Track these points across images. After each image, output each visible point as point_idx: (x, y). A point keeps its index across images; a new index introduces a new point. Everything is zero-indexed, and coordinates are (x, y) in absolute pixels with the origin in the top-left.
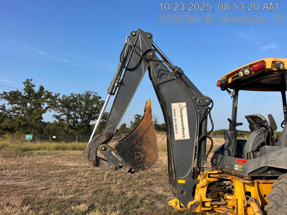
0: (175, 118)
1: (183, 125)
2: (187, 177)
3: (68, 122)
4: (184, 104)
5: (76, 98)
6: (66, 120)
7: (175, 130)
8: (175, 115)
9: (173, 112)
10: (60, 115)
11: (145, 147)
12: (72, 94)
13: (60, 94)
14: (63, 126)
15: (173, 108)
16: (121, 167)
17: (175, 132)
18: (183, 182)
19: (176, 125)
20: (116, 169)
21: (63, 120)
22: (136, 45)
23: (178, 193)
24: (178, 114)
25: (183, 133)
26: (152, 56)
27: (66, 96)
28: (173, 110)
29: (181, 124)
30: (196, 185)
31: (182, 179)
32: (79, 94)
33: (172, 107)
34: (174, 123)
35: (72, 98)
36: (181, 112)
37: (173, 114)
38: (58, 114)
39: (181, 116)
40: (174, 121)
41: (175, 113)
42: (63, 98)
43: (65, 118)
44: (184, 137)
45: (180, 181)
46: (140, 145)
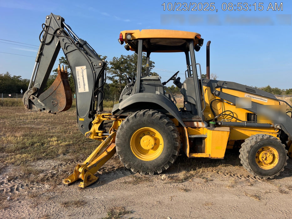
0: (78, 77)
1: (84, 82)
2: (85, 117)
3: (121, 83)
4: (85, 67)
5: (126, 59)
6: (119, 81)
7: (78, 86)
8: (78, 75)
9: (77, 73)
10: (113, 77)
11: (58, 97)
12: (122, 56)
13: (107, 57)
14: (116, 87)
15: (77, 71)
16: (44, 109)
17: (79, 87)
18: (83, 120)
19: (79, 82)
20: (41, 110)
21: (116, 81)
22: (50, 26)
23: (80, 126)
24: (80, 75)
25: (84, 88)
26: (60, 34)
27: (116, 58)
28: (77, 72)
29: (82, 81)
30: (91, 122)
31: (82, 118)
32: (129, 56)
33: (76, 69)
34: (78, 81)
35: (123, 60)
36: (82, 73)
37: (77, 75)
38: (111, 76)
39: (83, 76)
40: (78, 79)
41: (78, 74)
42: (114, 60)
43: (118, 79)
44: (85, 90)
45: (80, 119)
46: (55, 96)
